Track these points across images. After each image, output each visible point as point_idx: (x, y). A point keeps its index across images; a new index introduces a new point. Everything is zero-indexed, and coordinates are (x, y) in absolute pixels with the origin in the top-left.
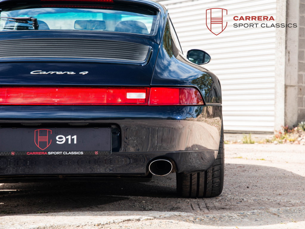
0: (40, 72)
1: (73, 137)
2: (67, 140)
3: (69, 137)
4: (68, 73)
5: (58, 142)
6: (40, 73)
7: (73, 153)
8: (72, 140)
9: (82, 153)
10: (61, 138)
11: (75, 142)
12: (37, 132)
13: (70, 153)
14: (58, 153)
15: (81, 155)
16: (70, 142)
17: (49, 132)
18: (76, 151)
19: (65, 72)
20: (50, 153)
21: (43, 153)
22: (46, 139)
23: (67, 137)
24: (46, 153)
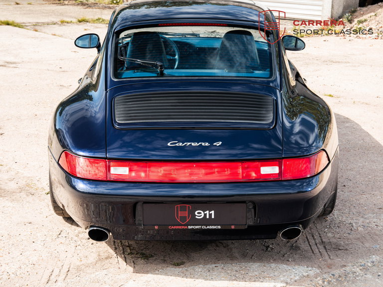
0: (176, 143)
1: (210, 213)
2: (205, 215)
3: (207, 212)
4: (203, 144)
5: (196, 217)
6: (177, 145)
7: (211, 227)
8: (210, 215)
9: (219, 227)
10: (200, 213)
11: (213, 217)
12: (177, 207)
13: (208, 227)
14: (197, 227)
15: (218, 229)
16: (208, 217)
17: (189, 207)
18: (214, 225)
19: (200, 143)
20: (190, 227)
21: (183, 227)
22: (186, 214)
23: (205, 213)
24: (186, 227)
